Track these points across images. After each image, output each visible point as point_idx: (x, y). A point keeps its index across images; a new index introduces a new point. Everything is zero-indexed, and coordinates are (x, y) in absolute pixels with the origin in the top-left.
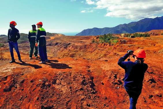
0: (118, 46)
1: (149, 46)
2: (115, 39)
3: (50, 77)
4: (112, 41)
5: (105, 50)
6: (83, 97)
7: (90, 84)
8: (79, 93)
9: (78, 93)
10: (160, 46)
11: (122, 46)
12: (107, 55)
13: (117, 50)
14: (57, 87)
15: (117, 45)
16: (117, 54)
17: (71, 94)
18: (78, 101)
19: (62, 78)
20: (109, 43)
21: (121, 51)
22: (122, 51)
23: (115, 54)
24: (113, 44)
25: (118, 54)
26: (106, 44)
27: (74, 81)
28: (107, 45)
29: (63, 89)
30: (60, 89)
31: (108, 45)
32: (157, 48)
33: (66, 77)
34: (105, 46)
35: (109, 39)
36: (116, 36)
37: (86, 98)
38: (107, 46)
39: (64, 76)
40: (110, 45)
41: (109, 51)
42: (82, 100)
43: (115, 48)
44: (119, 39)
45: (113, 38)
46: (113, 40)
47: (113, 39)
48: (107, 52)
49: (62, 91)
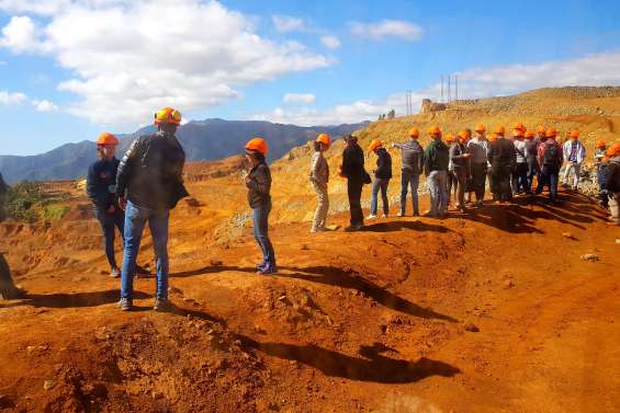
0: (70, 228)
1: (182, 218)
2: (56, 202)
3: (85, 360)
4: (42, 213)
5: (15, 251)
6: (243, 389)
7: (238, 341)
8: (223, 380)
9: (222, 382)
10: (215, 214)
11: (87, 228)
12: (27, 270)
13: (69, 245)
14: (133, 387)
15: (65, 227)
16: (70, 261)
17: (202, 393)
18: (239, 407)
19: (133, 350)
20: (32, 221)
21: (86, 248)
22: (91, 246)
23: (64, 260)
24: (48, 224)
25: (75, 261)
26: (18, 224)
27: (180, 346)
28: (21, 228)
29: (161, 388)
30: (149, 392)
31: (26, 228)
32: (206, 221)
33: (143, 342)
34: (14, 232)
35: (27, 205)
36: (57, 189)
37: (253, 388)
38: (22, 233)
39: (133, 341)
40: (34, 229)
41: (33, 254)
42: (247, 396)
43: (59, 238)
44: (72, 199)
45: (44, 196)
46: (48, 207)
47: (47, 203)
48: (24, 259)
49: (161, 396)
